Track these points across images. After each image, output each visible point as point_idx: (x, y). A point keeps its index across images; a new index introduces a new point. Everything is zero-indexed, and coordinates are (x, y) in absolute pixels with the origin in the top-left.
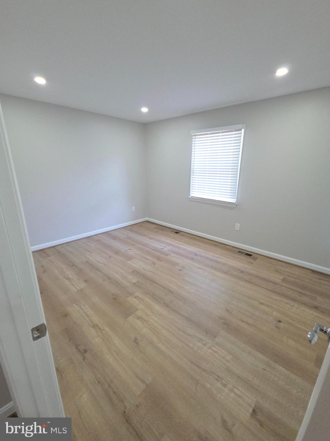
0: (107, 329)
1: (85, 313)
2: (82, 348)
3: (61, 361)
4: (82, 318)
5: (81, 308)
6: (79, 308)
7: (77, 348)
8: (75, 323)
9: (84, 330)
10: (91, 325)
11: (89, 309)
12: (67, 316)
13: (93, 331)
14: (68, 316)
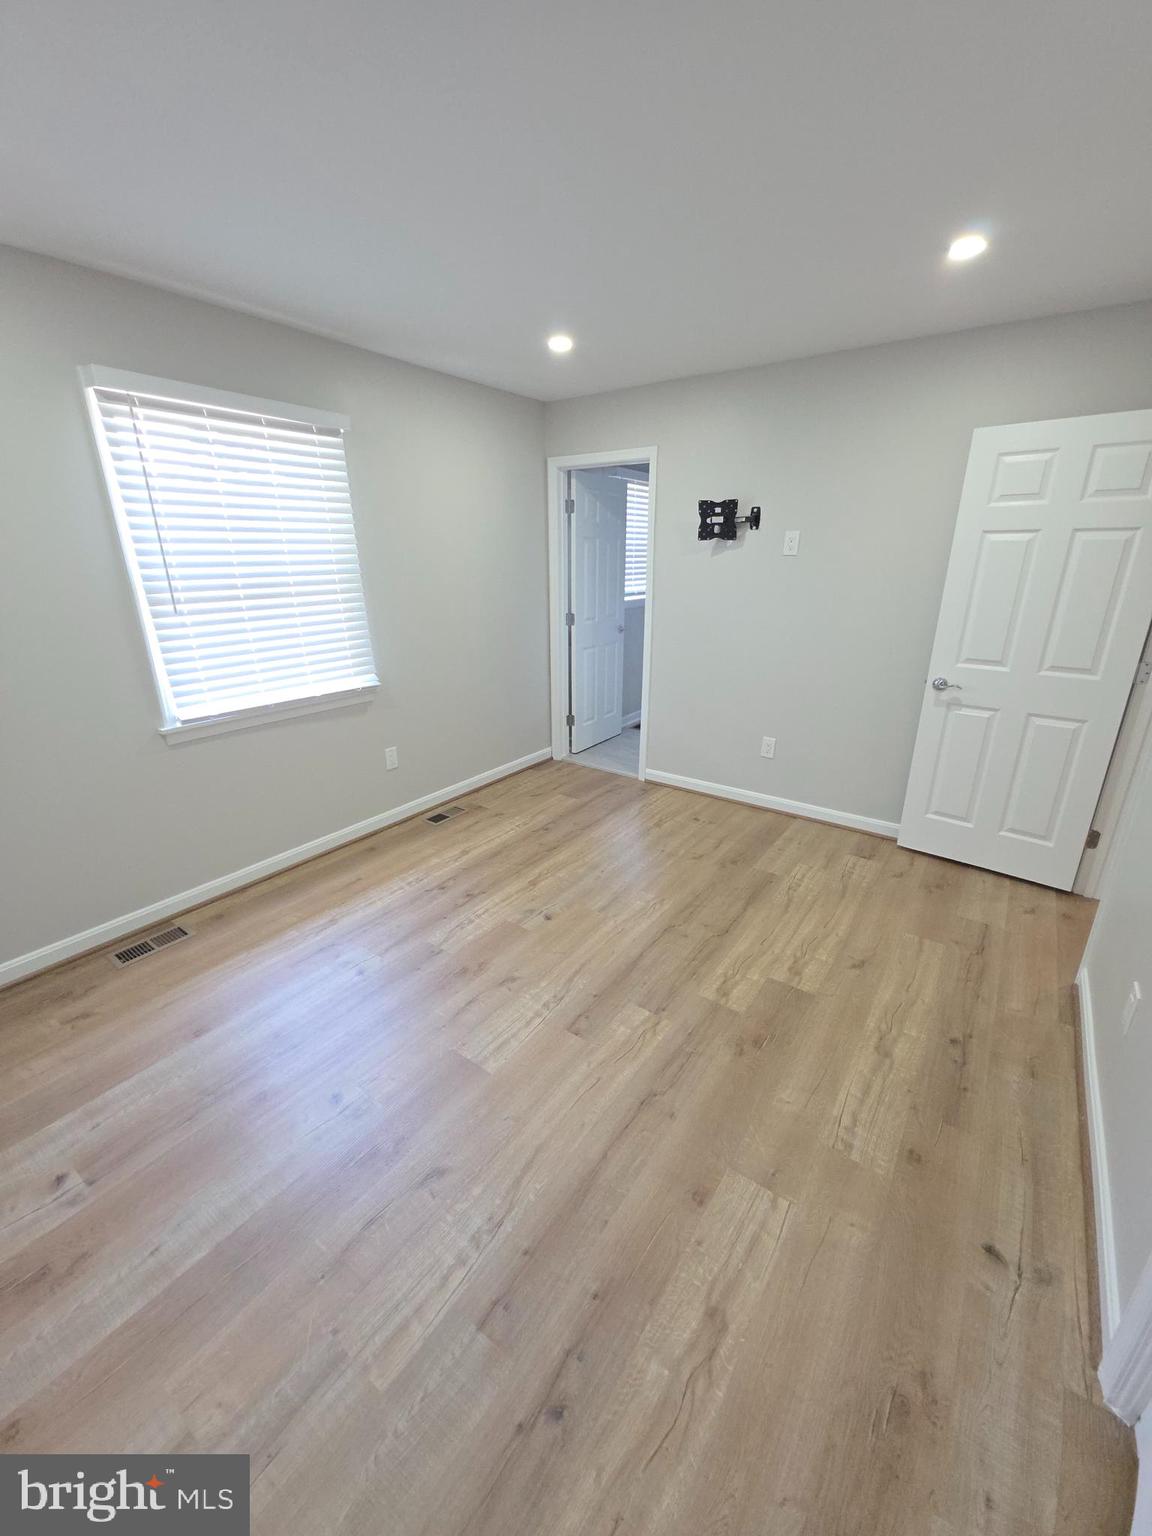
0: (871, 1023)
1: (862, 1102)
2: (956, 1052)
3: (1015, 1078)
4: (887, 1099)
5: (855, 1125)
6: (859, 1130)
7: (964, 1064)
8: (914, 1108)
9: (915, 1073)
10: (888, 1061)
11: (842, 1096)
12: (911, 1152)
13: (900, 1051)
14: (909, 1147)
